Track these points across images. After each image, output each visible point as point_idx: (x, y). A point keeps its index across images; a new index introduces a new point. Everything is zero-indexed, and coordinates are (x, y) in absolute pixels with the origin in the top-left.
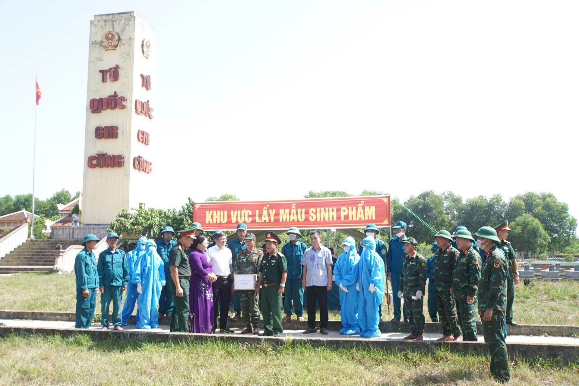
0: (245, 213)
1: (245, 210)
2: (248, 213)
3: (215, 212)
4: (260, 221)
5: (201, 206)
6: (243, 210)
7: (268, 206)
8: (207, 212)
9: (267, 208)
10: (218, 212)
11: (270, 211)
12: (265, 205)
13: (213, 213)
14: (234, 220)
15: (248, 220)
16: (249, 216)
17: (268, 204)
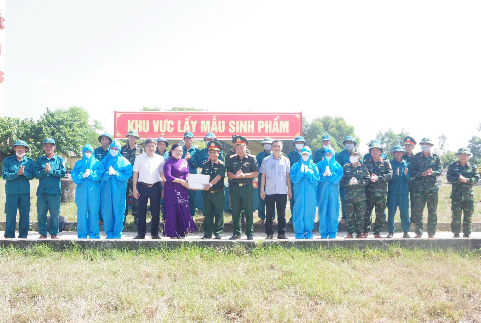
0: (167, 123)
1: (167, 120)
2: (170, 123)
3: (137, 121)
4: (182, 131)
5: (123, 115)
6: (165, 120)
7: (190, 117)
8: (129, 121)
9: (189, 119)
10: (140, 121)
11: (192, 122)
12: (187, 116)
13: (134, 122)
14: (156, 130)
15: (170, 129)
16: (171, 126)
17: (190, 115)
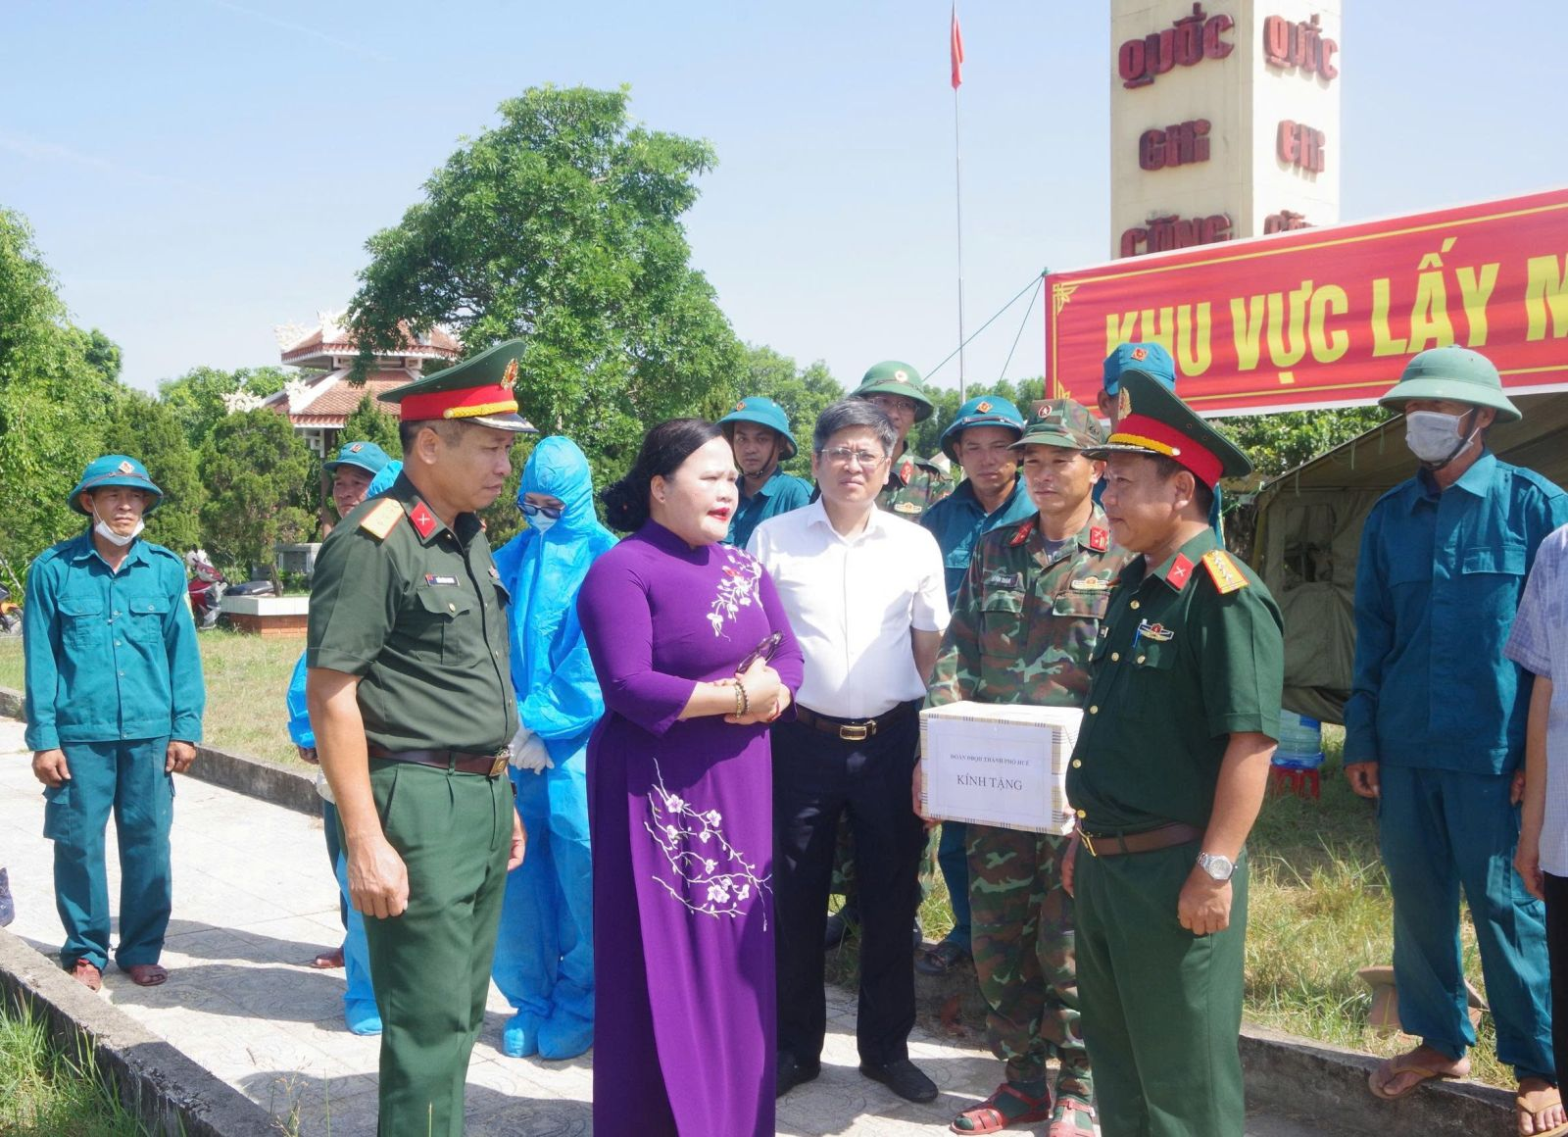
0: (1308, 304)
1: (1307, 285)
2: (1329, 304)
3: (1148, 314)
4: (1398, 347)
5: (1082, 288)
6: (1298, 287)
7: (1448, 244)
8: (1112, 319)
9: (1444, 257)
10: (1166, 312)
11: (1465, 275)
12: (1432, 242)
13: (1138, 322)
14: (1247, 352)
15: (1330, 344)
16: (1332, 321)
17: (1449, 233)
